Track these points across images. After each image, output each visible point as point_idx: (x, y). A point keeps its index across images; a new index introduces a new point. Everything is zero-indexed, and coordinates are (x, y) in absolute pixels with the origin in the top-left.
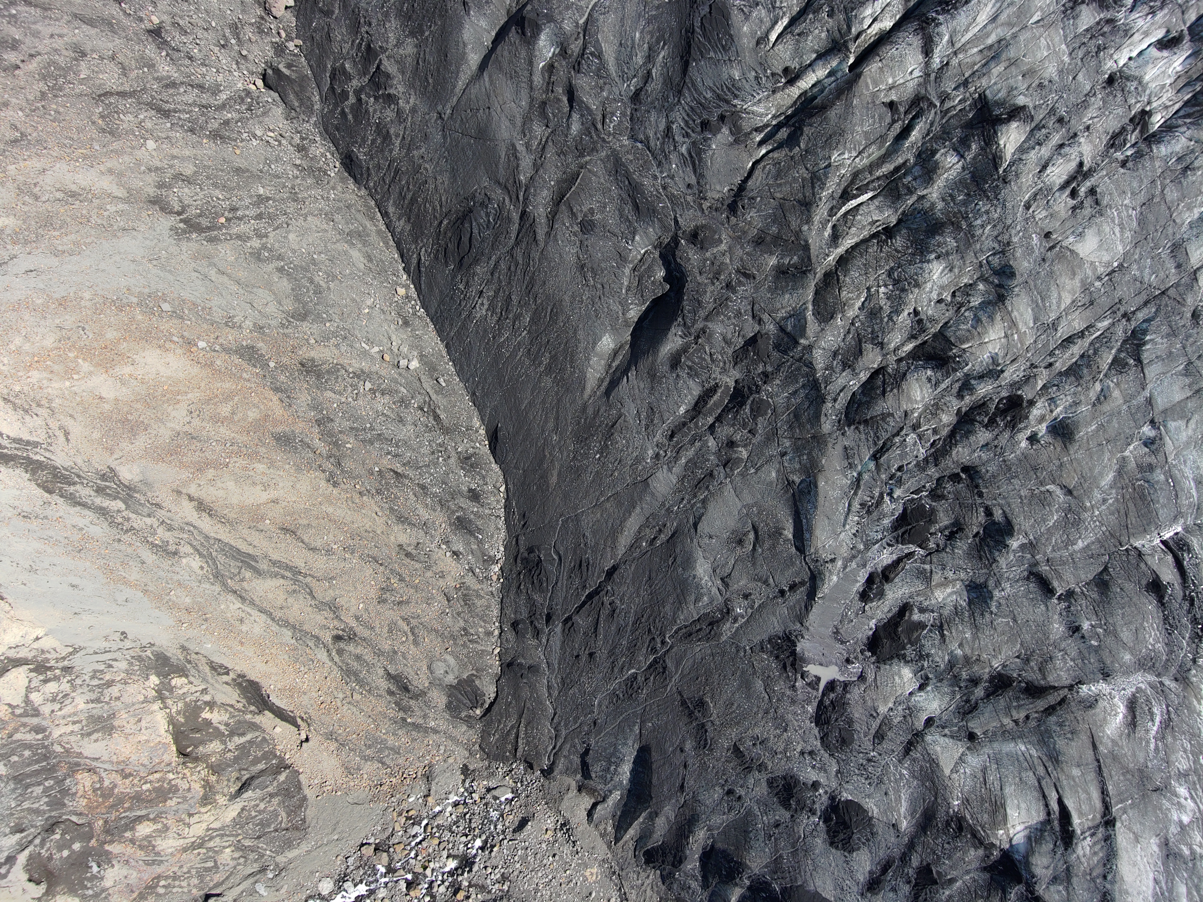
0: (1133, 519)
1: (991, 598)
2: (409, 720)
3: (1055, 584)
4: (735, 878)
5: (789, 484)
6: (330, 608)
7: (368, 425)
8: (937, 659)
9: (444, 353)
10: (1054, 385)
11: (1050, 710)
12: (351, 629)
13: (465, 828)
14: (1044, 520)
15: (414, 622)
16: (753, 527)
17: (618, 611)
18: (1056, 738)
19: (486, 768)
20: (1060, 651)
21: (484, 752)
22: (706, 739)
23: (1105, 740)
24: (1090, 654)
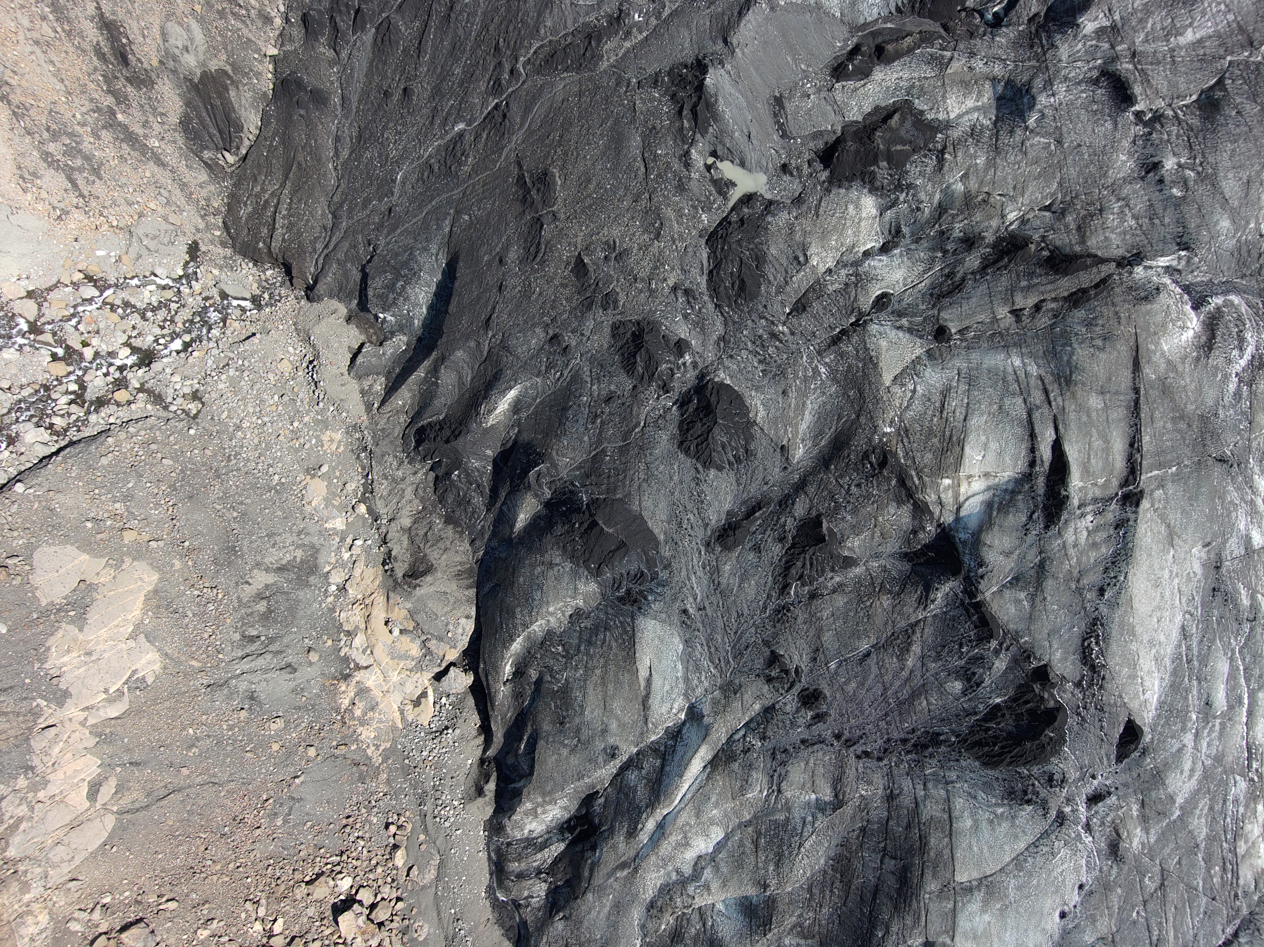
1: (1031, 107)
2: (120, 118)
3: (1137, 90)
8: (922, 196)
11: (1079, 298)
13: (165, 320)
18: (1075, 346)
19: (225, 257)
20: (1119, 200)
21: (229, 233)
22: (539, 243)
23: (1156, 358)
24: (1165, 210)
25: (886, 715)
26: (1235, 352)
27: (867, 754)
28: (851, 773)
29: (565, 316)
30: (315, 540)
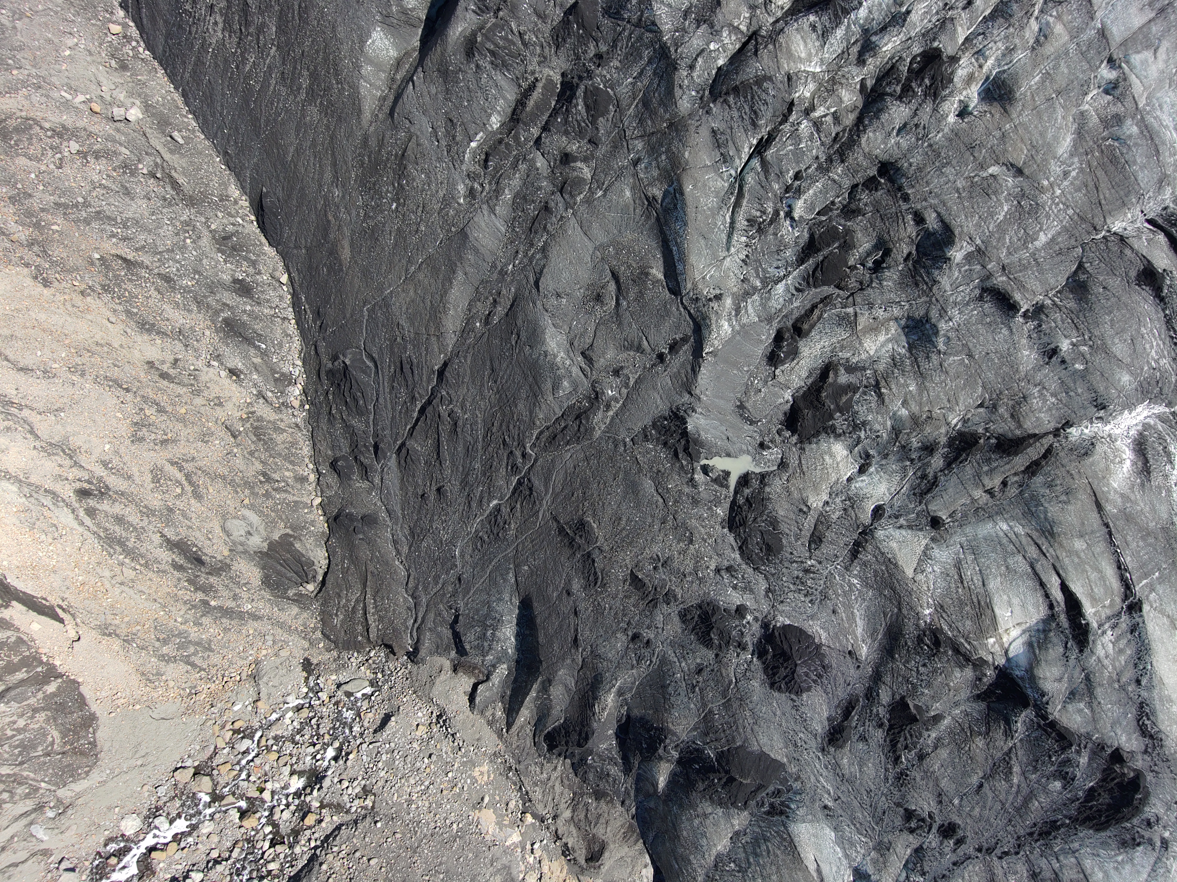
0: (1106, 192)
1: (937, 333)
2: (213, 603)
3: (1017, 296)
4: (656, 749)
5: (650, 204)
6: (63, 451)
7: (80, 200)
8: (877, 427)
9: (180, 101)
10: (979, 34)
11: (1033, 469)
12: (100, 480)
13: (312, 736)
14: (992, 215)
15: (189, 467)
16: (613, 274)
17: (460, 423)
18: (1046, 505)
19: (335, 660)
20: (1036, 386)
21: (330, 640)
22: (595, 573)
23: (1112, 496)
24: (1075, 383)
25: (1010, 821)
26: (1168, 467)
27: (1006, 854)
28: (999, 872)
29: (637, 618)
30: (504, 861)
